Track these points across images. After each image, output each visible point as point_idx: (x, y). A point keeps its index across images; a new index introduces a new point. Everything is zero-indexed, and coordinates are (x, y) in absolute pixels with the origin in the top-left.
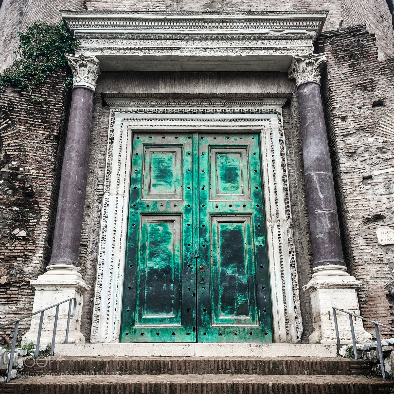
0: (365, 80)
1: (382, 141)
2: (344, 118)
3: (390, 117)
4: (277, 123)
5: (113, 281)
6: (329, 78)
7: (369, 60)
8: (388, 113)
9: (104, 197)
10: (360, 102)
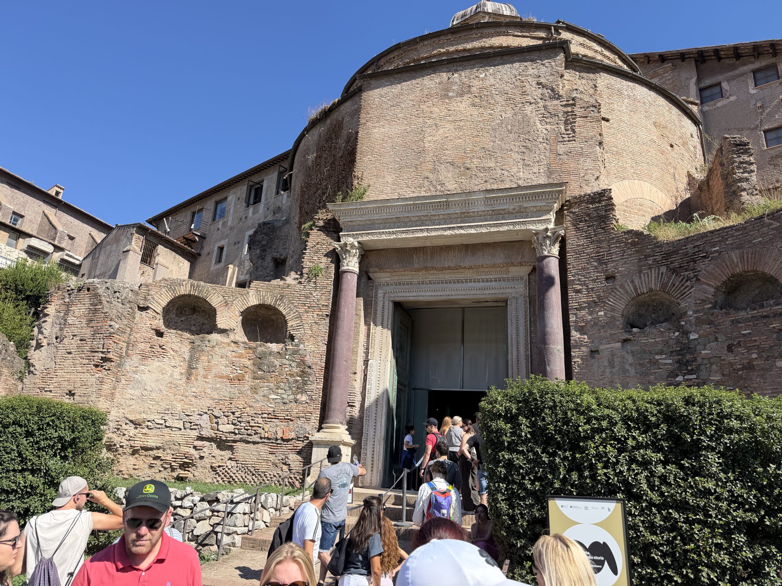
0: (600, 252)
1: (610, 316)
2: (578, 291)
3: (619, 292)
4: (522, 290)
5: (376, 435)
6: (568, 250)
7: (605, 232)
8: (618, 287)
9: (369, 363)
10: (594, 275)
